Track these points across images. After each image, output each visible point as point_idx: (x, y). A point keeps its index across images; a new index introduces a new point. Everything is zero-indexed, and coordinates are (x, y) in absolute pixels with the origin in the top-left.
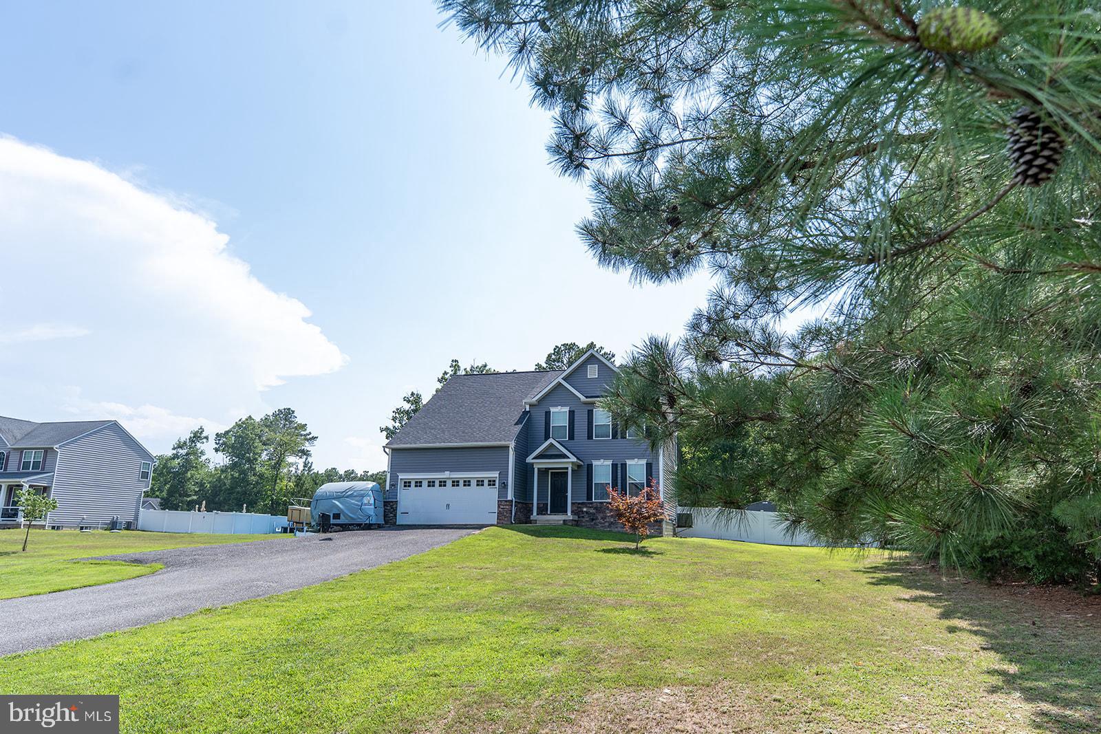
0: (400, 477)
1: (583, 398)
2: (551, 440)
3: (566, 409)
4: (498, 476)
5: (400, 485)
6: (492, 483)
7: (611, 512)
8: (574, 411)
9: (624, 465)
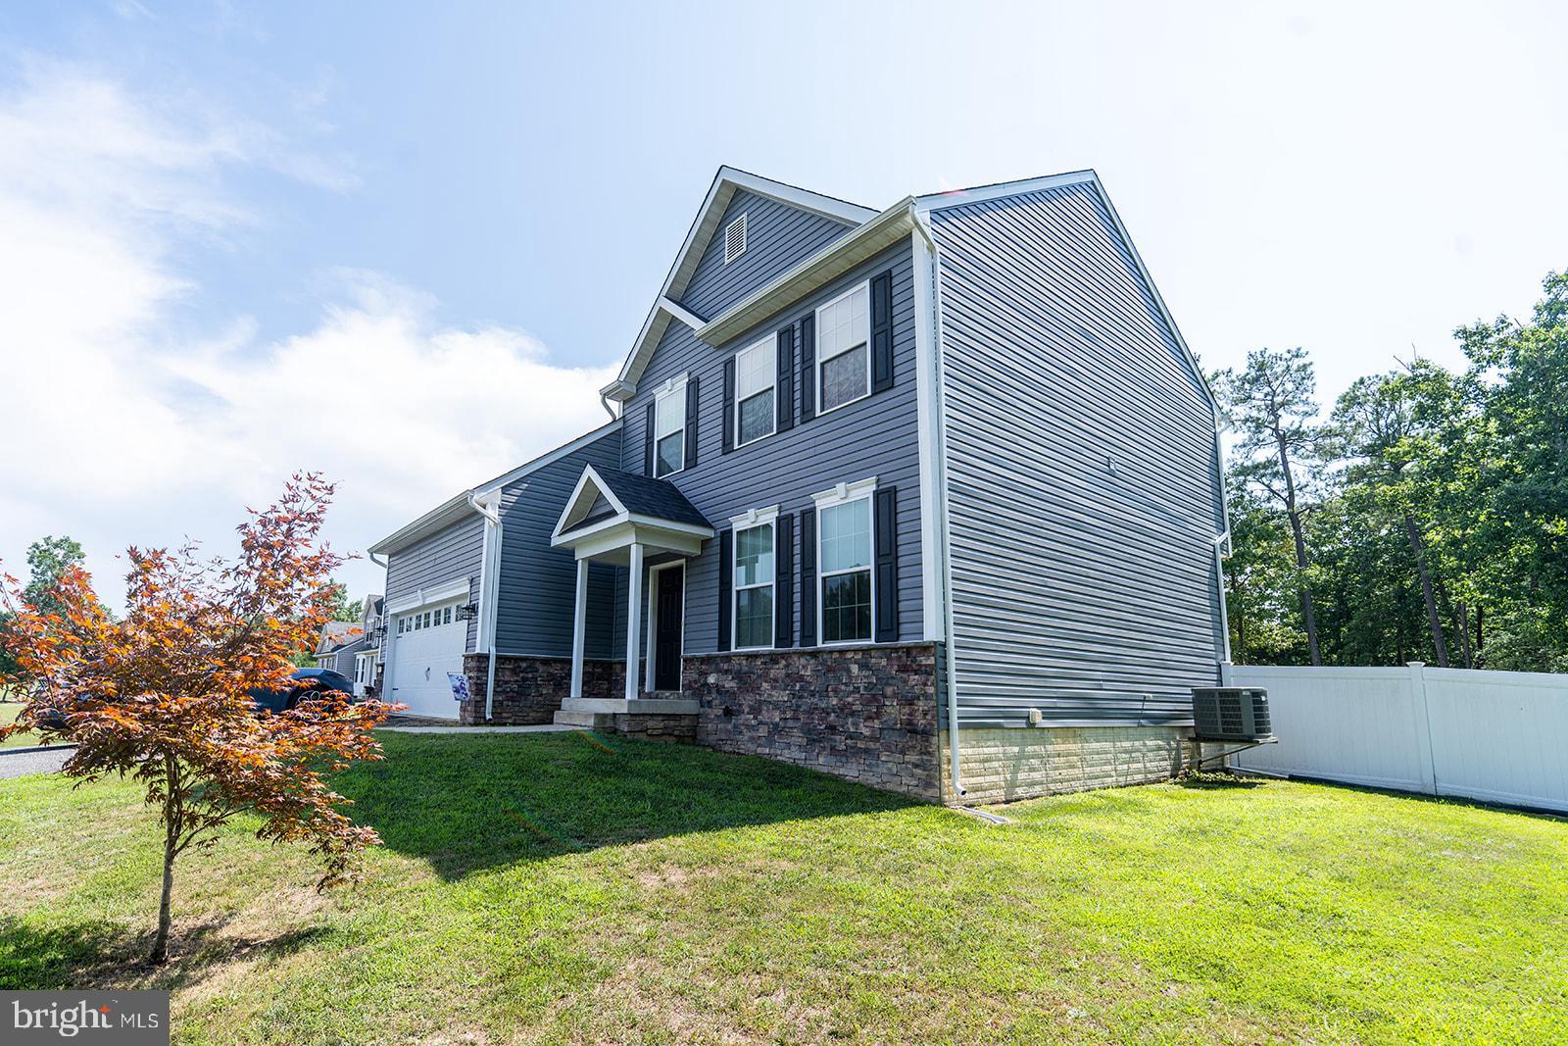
7: (773, 688)
8: (697, 381)
9: (810, 515)
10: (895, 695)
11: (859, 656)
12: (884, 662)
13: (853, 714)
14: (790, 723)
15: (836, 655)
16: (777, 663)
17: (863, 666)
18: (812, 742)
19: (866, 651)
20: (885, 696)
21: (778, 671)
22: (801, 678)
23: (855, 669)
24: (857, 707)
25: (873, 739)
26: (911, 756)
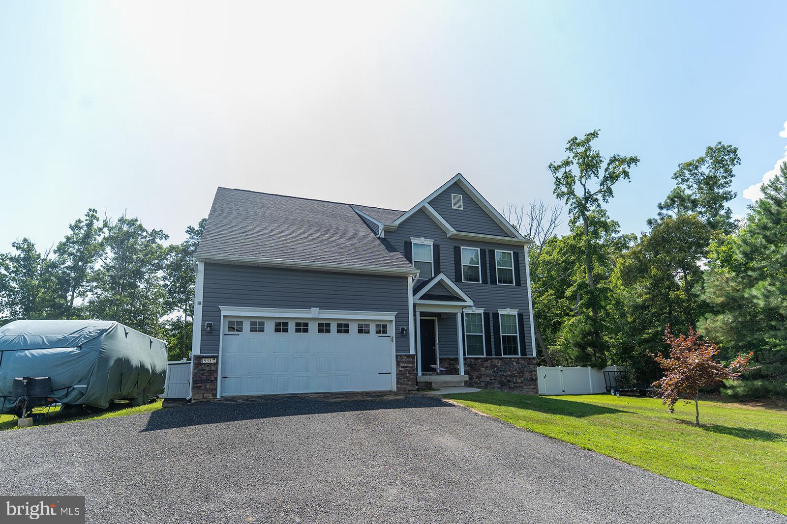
0: (223, 313)
1: (451, 230)
2: (441, 276)
3: (430, 242)
4: (393, 318)
5: (223, 327)
7: (486, 370)
8: (438, 246)
9: (496, 315)
10: (527, 371)
11: (516, 360)
12: (523, 362)
13: (515, 377)
14: (493, 381)
15: (508, 359)
16: (487, 361)
17: (518, 363)
18: (502, 386)
19: (518, 358)
20: (524, 371)
21: (488, 364)
22: (496, 366)
23: (515, 363)
24: (516, 374)
25: (522, 383)
26: (533, 387)
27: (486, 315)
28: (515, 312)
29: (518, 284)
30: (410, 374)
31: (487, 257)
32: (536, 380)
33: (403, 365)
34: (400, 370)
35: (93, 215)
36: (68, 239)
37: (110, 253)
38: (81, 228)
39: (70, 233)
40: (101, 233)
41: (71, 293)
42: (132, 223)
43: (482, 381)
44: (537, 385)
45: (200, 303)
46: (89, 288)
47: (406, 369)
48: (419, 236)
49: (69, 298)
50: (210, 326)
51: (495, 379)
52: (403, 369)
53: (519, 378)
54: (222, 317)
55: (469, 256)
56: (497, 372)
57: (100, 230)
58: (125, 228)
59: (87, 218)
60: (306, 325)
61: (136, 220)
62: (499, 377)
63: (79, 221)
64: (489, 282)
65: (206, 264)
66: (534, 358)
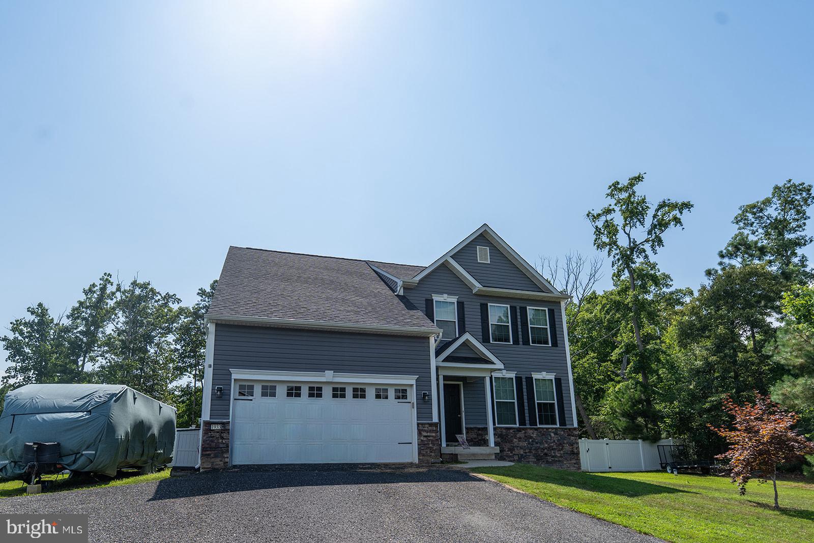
0: (234, 376)
1: (477, 286)
2: (467, 336)
3: (454, 299)
4: (413, 382)
5: (234, 391)
6: (402, 394)
7: (519, 441)
8: (463, 303)
9: (530, 380)
10: (567, 443)
11: (554, 430)
12: (562, 433)
13: (553, 449)
14: (528, 454)
15: (545, 430)
16: (521, 432)
17: (556, 434)
18: (538, 460)
19: (556, 429)
20: (564, 443)
21: (521, 434)
22: (531, 437)
24: (555, 447)
25: (561, 457)
26: (574, 461)
27: (519, 379)
28: (551, 376)
29: (555, 344)
30: (434, 444)
31: (518, 314)
32: (578, 454)
33: (425, 434)
34: (421, 440)
35: (107, 279)
36: (81, 303)
37: (122, 317)
38: (94, 292)
39: (83, 298)
40: (113, 297)
41: (82, 358)
42: (144, 286)
43: (515, 454)
44: (580, 460)
45: (210, 366)
46: (100, 353)
47: (429, 438)
48: (442, 293)
49: (80, 363)
50: (220, 390)
51: (529, 452)
52: (425, 439)
53: (558, 451)
54: (233, 380)
55: (497, 314)
56: (532, 444)
57: (113, 294)
58: (138, 291)
59: (102, 282)
60: (320, 389)
61: (149, 284)
62: (534, 449)
63: (94, 285)
64: (521, 343)
65: (217, 325)
66: (575, 429)
